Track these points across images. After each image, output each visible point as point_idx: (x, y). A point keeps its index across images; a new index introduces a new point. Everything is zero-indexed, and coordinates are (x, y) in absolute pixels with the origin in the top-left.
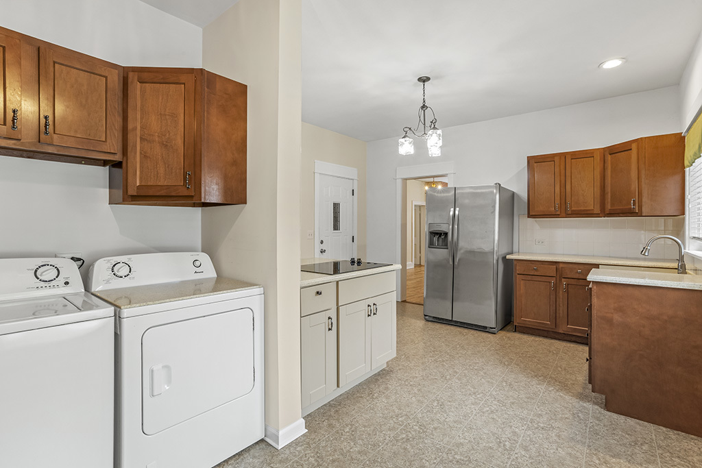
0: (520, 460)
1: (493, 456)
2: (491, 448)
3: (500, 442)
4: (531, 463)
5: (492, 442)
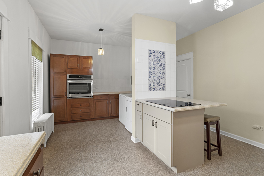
0: (81, 172)
1: (90, 168)
2: (92, 170)
3: (91, 174)
4: (77, 174)
5: (93, 172)
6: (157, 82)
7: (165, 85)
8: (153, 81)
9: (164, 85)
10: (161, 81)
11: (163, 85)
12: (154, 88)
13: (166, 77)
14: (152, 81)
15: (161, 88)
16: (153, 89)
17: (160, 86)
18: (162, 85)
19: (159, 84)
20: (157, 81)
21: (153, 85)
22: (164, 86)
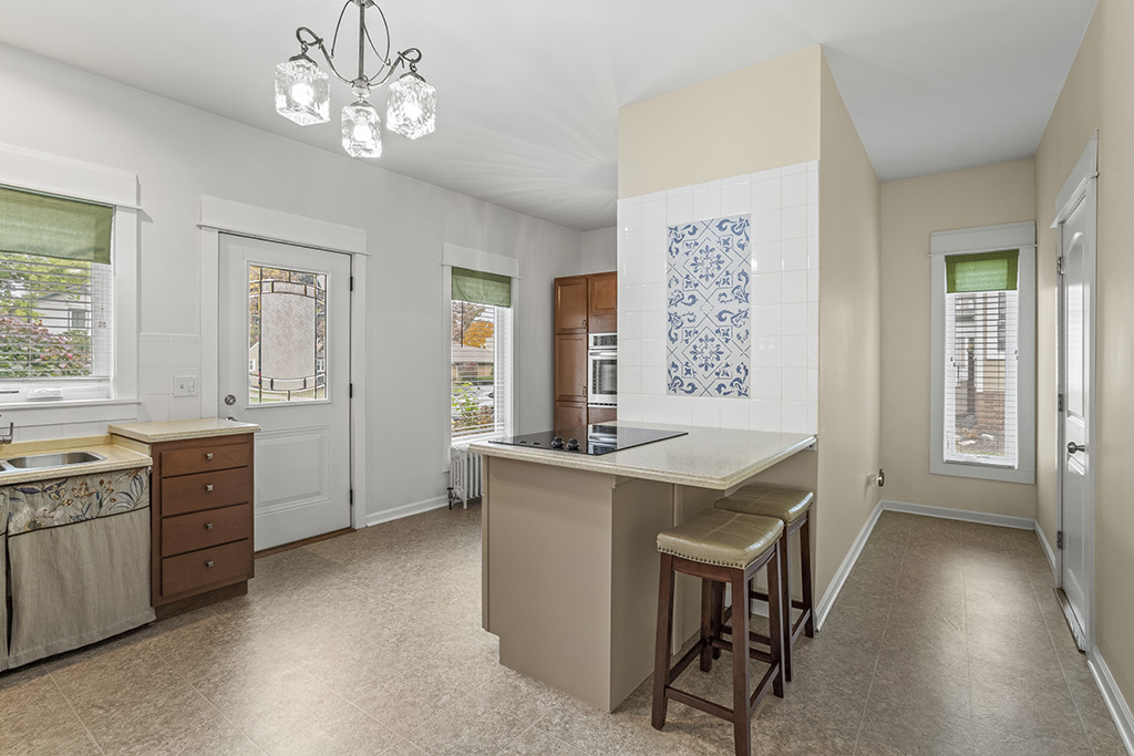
6: (706, 358)
7: (747, 371)
8: (687, 353)
9: (742, 370)
10: (727, 353)
11: (738, 370)
12: (689, 385)
13: (752, 332)
14: (683, 352)
15: (728, 386)
16: (685, 387)
17: (717, 374)
18: (732, 370)
19: (713, 366)
20: (706, 353)
21: (688, 372)
22: (741, 376)
